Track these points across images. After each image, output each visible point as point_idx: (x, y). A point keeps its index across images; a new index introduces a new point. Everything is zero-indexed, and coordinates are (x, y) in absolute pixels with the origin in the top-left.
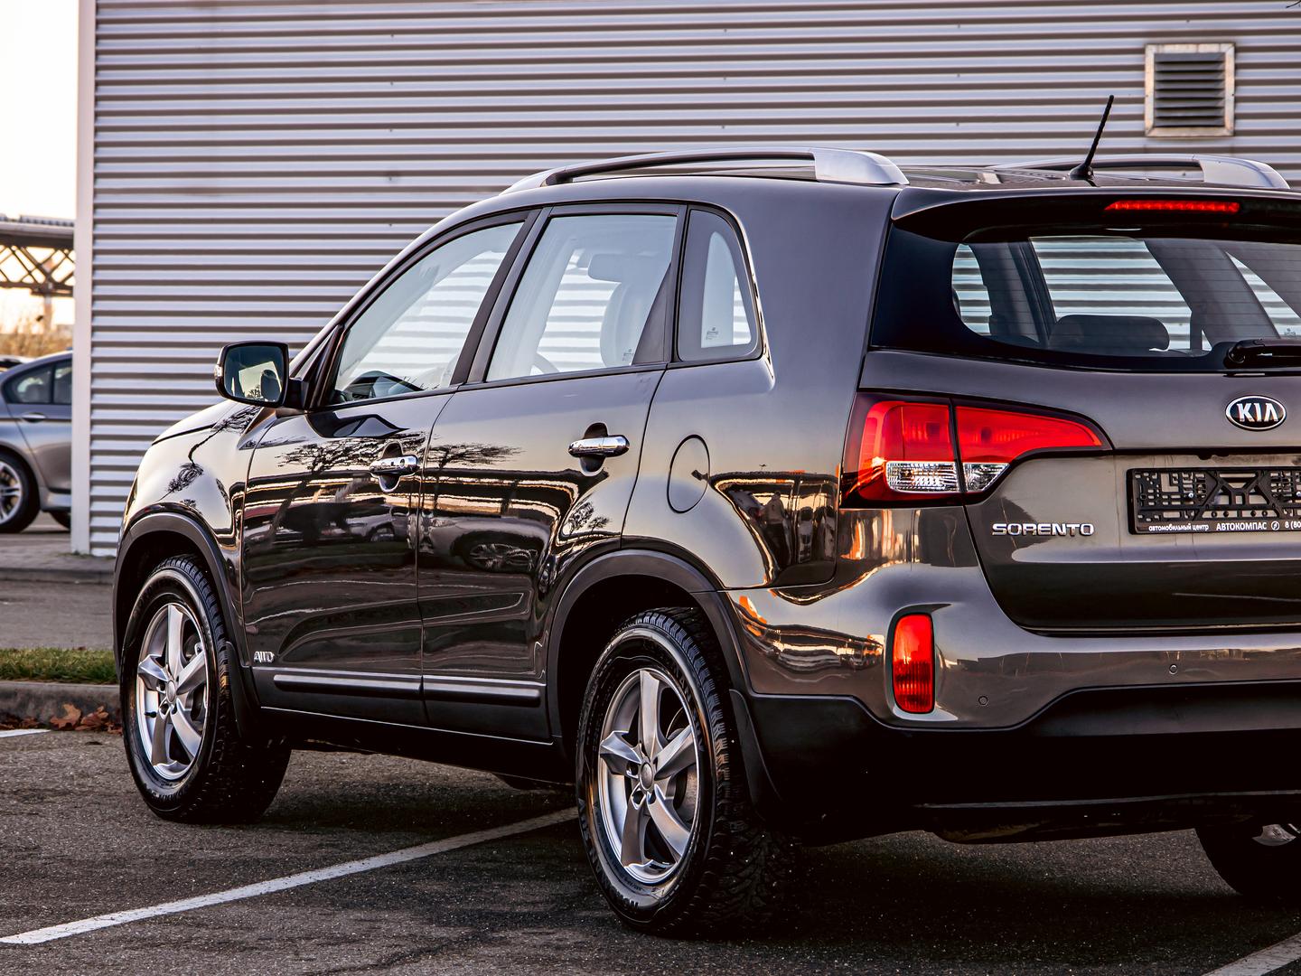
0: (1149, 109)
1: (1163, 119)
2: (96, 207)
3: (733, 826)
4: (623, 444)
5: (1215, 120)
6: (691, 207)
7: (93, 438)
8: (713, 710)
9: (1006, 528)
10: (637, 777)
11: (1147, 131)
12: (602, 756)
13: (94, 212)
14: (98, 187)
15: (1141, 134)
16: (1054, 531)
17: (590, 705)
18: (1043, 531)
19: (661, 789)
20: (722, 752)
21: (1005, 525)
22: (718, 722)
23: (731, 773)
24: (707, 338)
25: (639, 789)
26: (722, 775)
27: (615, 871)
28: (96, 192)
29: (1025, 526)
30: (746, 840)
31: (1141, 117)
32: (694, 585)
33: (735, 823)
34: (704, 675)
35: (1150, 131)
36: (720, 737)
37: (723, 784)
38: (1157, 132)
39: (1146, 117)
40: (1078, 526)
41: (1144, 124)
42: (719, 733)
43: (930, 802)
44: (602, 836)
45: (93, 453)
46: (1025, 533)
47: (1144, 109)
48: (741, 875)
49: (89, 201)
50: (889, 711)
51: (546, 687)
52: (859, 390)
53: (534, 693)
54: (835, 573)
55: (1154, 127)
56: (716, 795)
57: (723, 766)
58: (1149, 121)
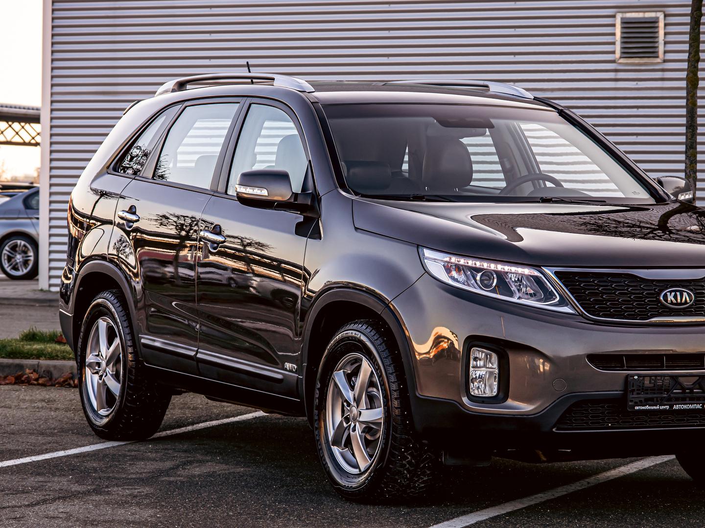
0: (618, 48)
1: (626, 54)
2: (52, 102)
5: (654, 54)
7: (51, 227)
11: (617, 60)
13: (51, 105)
14: (53, 91)
15: (613, 62)
28: (52, 94)
31: (614, 52)
35: (618, 60)
38: (622, 61)
39: (616, 52)
41: (615, 56)
45: (50, 236)
47: (615, 48)
49: (48, 99)
55: (621, 58)
58: (618, 54)
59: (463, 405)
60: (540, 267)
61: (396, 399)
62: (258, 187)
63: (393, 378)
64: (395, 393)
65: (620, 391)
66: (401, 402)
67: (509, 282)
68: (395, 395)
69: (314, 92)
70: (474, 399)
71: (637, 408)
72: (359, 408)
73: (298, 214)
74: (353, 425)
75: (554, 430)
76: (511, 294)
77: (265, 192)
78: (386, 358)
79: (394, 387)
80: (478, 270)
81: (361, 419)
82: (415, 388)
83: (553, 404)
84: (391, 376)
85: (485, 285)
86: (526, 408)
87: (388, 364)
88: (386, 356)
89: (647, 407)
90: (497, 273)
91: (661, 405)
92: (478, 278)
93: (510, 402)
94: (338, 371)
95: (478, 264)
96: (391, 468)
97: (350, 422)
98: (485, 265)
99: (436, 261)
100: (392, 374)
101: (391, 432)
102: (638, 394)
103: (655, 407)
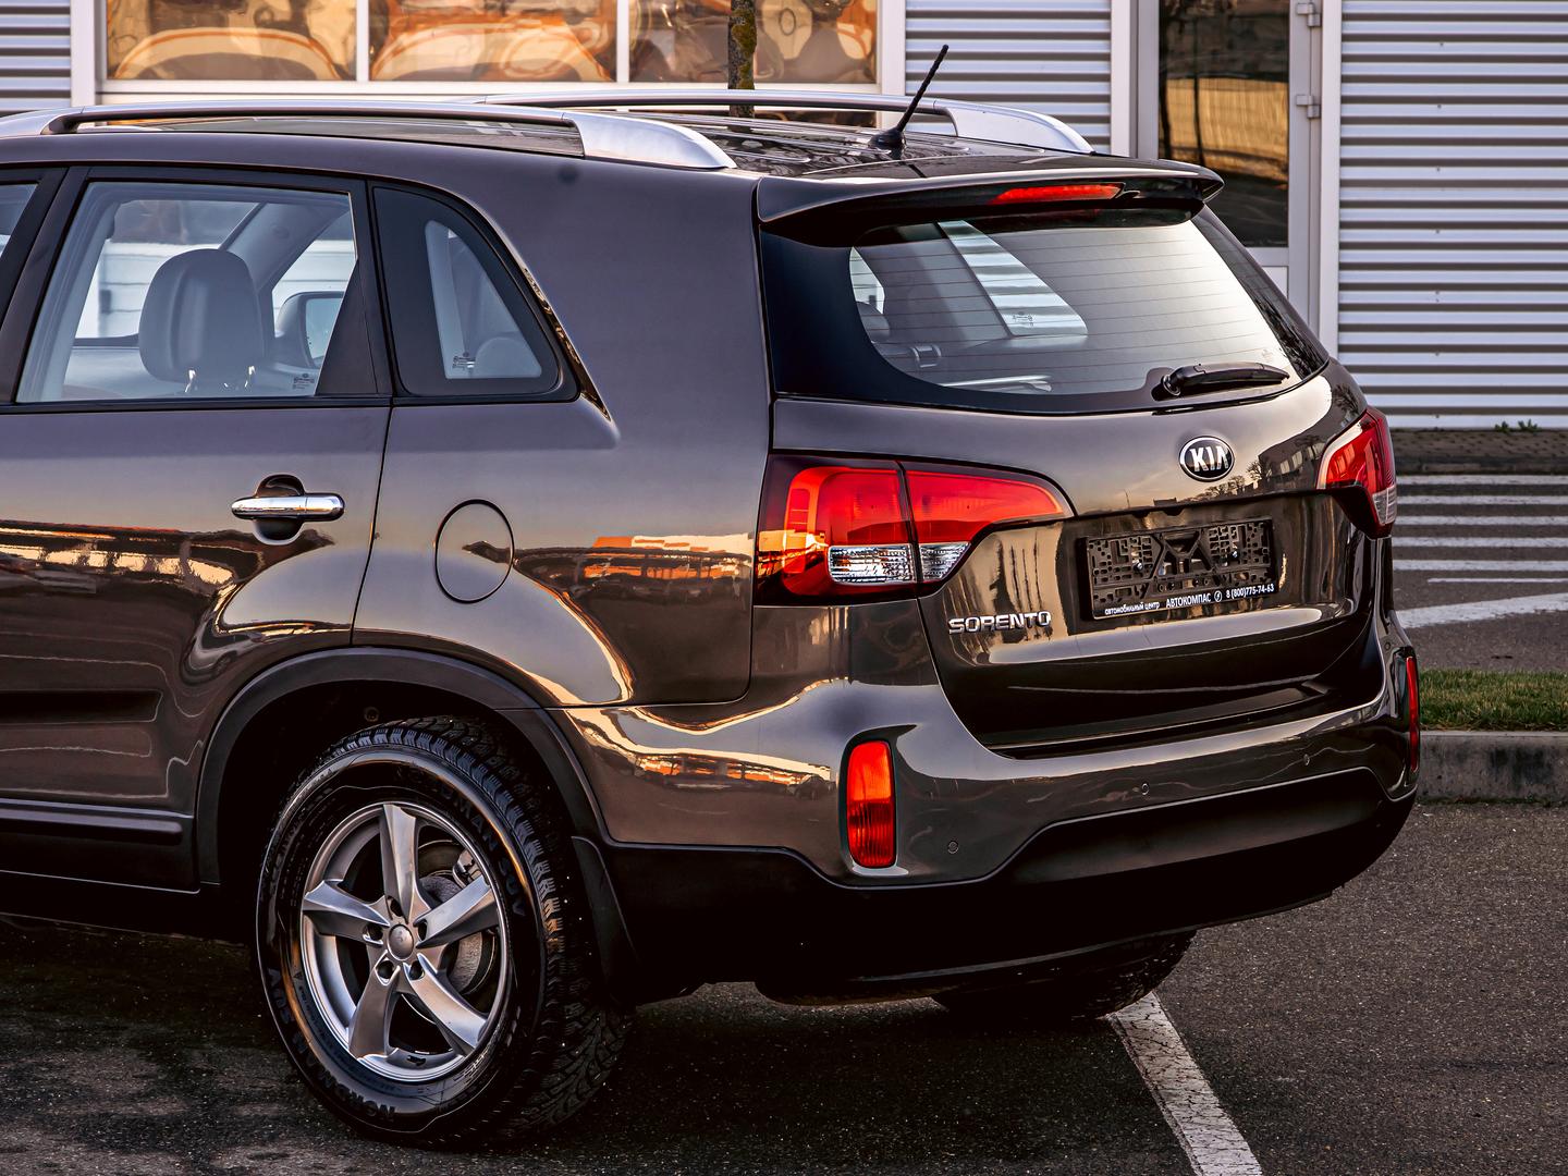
3: (569, 1010)
4: (338, 505)
6: (371, 184)
8: (534, 864)
9: (964, 623)
10: (381, 942)
12: (306, 913)
16: (1013, 623)
17: (288, 847)
18: (1001, 625)
19: (430, 961)
20: (553, 916)
21: (962, 620)
22: (544, 876)
23: (567, 943)
24: (454, 366)
25: (387, 959)
26: (556, 947)
27: (344, 1066)
29: (983, 619)
30: (580, 1026)
32: (498, 698)
33: (570, 1007)
34: (513, 815)
36: (549, 896)
37: (555, 958)
40: (1035, 614)
42: (547, 891)
43: (867, 976)
44: (313, 1018)
46: (983, 627)
48: (567, 1071)
50: (843, 866)
51: (194, 820)
52: (771, 451)
53: (174, 827)
54: (748, 687)
56: (547, 971)
57: (556, 934)
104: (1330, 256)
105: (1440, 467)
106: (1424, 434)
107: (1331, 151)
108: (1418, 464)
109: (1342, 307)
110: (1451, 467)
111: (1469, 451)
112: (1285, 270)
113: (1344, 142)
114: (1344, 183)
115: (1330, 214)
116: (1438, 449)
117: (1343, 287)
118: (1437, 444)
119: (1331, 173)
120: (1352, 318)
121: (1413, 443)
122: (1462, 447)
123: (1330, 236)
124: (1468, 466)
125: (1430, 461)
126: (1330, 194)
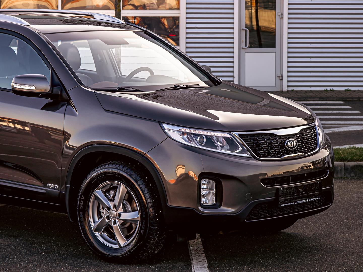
59: (199, 210)
60: (230, 132)
61: (151, 207)
62: (29, 85)
63: (148, 196)
64: (150, 204)
65: (274, 197)
66: (154, 209)
67: (214, 141)
68: (150, 205)
69: (30, 25)
70: (203, 207)
71: (282, 205)
72: (118, 212)
73: (49, 99)
74: (113, 220)
75: (246, 221)
76: (216, 147)
77: (33, 88)
78: (141, 184)
79: (149, 200)
80: (198, 135)
81: (121, 218)
82: (166, 201)
83: (245, 208)
84: (146, 194)
85: (201, 143)
86: (231, 210)
87: (144, 188)
88: (141, 183)
89: (286, 204)
90: (206, 136)
91: (291, 203)
92: (198, 139)
93: (222, 208)
94: (98, 190)
95: (197, 132)
96: (147, 245)
97: (111, 219)
98: (202, 132)
99: (173, 131)
100: (147, 193)
101: (148, 226)
102: (282, 198)
103: (289, 204)
104: (285, 50)
105: (310, 99)
106: (308, 92)
107: (286, 26)
108: (304, 99)
109: (288, 62)
110: (312, 99)
111: (317, 96)
112: (275, 53)
113: (289, 23)
114: (289, 33)
115: (285, 40)
116: (310, 95)
117: (288, 57)
118: (310, 94)
119: (286, 31)
120: (291, 64)
121: (304, 94)
122: (315, 95)
123: (285, 45)
124: (316, 99)
125: (307, 98)
126: (285, 36)
